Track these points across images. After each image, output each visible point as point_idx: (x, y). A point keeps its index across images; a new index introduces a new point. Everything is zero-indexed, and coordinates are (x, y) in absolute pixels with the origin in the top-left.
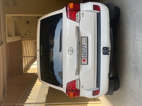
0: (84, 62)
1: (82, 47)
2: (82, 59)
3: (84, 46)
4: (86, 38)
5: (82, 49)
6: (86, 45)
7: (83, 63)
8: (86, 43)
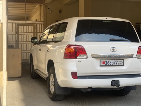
0: (102, 63)
1: (116, 60)
2: (105, 61)
3: (116, 62)
4: (122, 65)
5: (114, 60)
6: (117, 64)
7: (102, 61)
8: (119, 64)
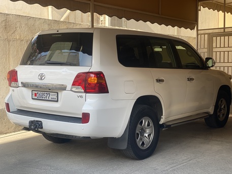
0: (34, 95)
1: (48, 93)
2: (37, 92)
3: (48, 95)
4: (56, 100)
5: (45, 93)
6: (50, 99)
8: (52, 98)
